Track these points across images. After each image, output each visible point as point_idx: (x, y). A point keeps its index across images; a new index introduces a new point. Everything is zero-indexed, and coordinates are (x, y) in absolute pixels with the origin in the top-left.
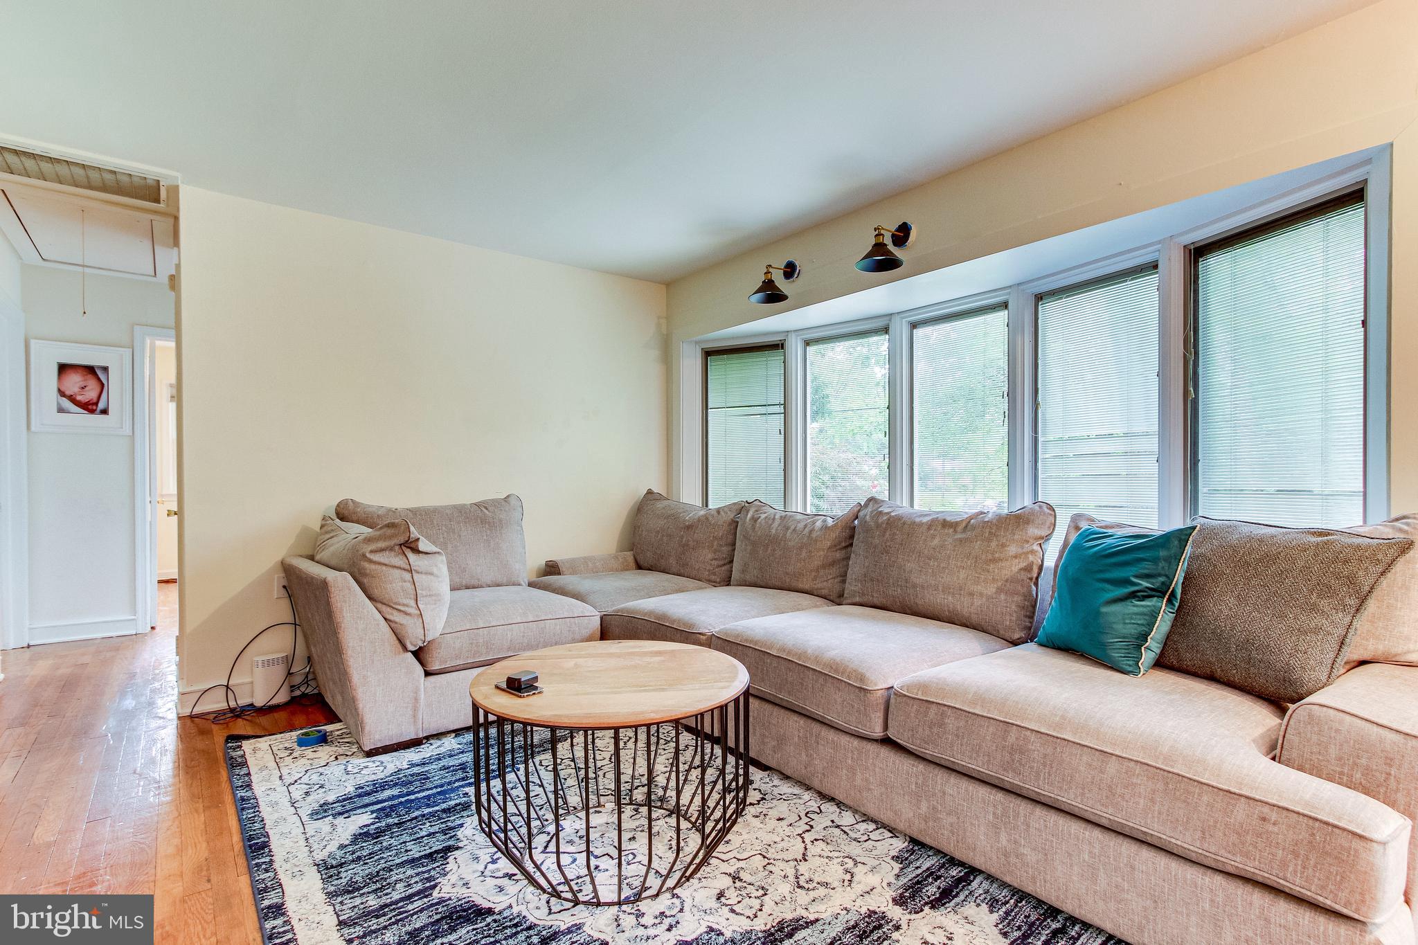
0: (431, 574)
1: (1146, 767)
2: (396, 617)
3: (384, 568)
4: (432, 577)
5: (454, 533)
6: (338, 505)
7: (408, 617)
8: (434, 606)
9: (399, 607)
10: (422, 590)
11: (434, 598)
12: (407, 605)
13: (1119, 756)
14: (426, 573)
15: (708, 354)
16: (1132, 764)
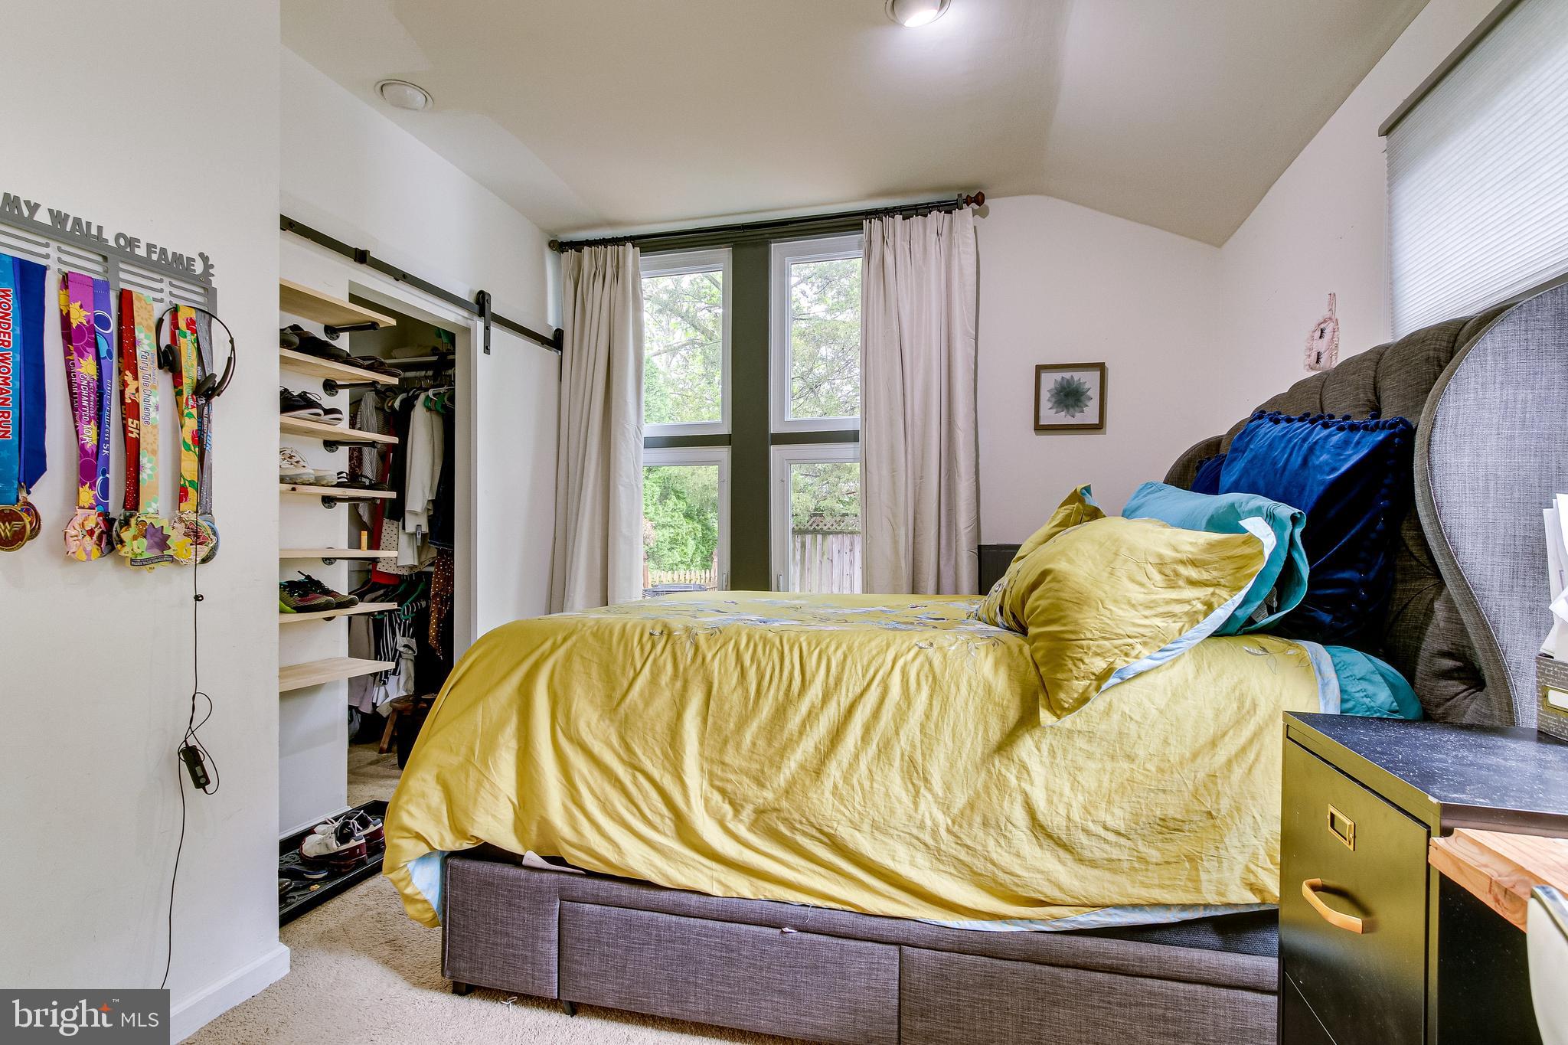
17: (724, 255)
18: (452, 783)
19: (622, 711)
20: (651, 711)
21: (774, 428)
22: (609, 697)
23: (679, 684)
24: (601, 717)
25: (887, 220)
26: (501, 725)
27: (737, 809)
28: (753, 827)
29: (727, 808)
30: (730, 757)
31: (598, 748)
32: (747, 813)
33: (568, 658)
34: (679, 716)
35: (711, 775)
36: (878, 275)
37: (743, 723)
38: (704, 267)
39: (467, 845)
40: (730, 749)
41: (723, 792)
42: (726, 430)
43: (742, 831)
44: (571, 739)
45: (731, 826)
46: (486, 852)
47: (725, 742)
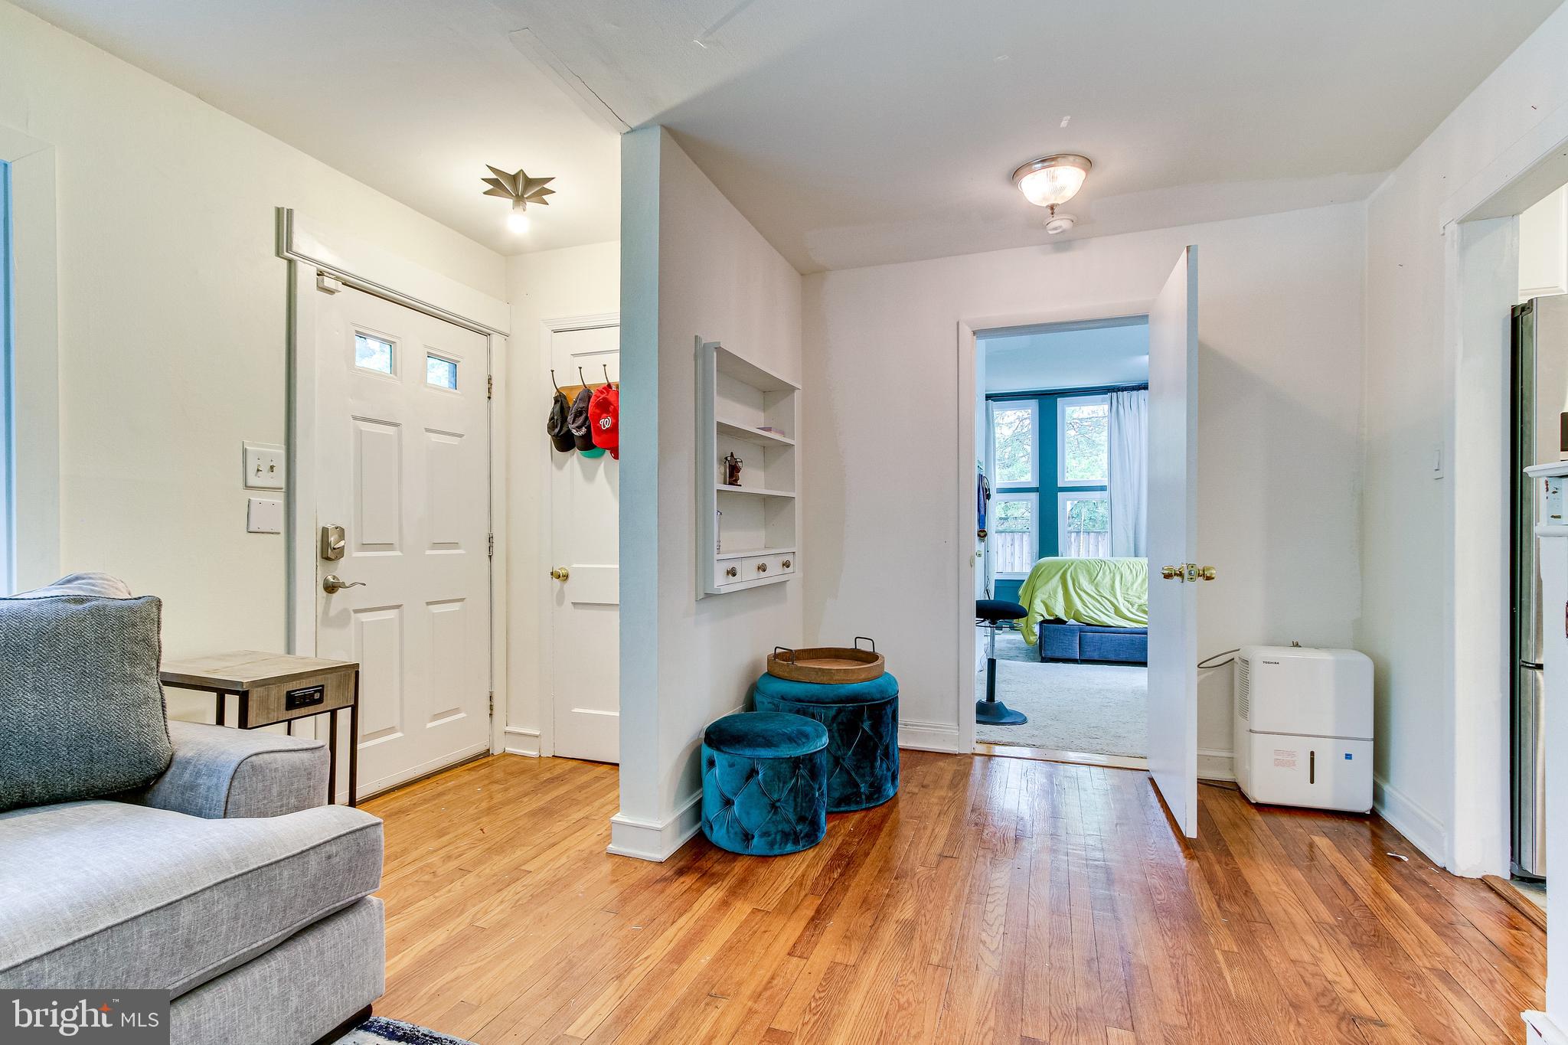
1: (223, 885)
13: (190, 896)
16: (208, 893)
17: (1034, 404)
18: (1047, 602)
19: (1095, 582)
20: (1105, 581)
21: (1060, 484)
22: (1091, 579)
23: (1112, 574)
24: (1089, 584)
25: (1120, 393)
26: (1057, 587)
27: (1132, 605)
28: (1137, 610)
29: (1130, 606)
30: (1130, 592)
31: (1090, 592)
32: (1136, 607)
33: (1075, 568)
34: (1114, 582)
35: (1124, 597)
36: (1115, 414)
37: (1132, 584)
38: (1024, 408)
39: (1052, 618)
40: (1130, 590)
41: (1128, 601)
42: (1035, 484)
43: (1134, 611)
44: (1081, 590)
45: (1131, 610)
46: (1058, 621)
47: (1128, 589)
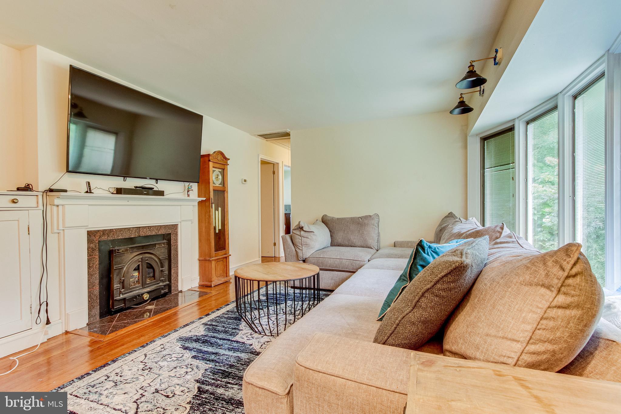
0: (308, 238)
2: (297, 250)
3: (295, 235)
4: (308, 239)
5: (348, 227)
6: (323, 216)
7: (300, 250)
8: (307, 248)
9: (299, 247)
10: (304, 242)
11: (308, 246)
12: (299, 246)
14: (306, 238)
15: (484, 139)
